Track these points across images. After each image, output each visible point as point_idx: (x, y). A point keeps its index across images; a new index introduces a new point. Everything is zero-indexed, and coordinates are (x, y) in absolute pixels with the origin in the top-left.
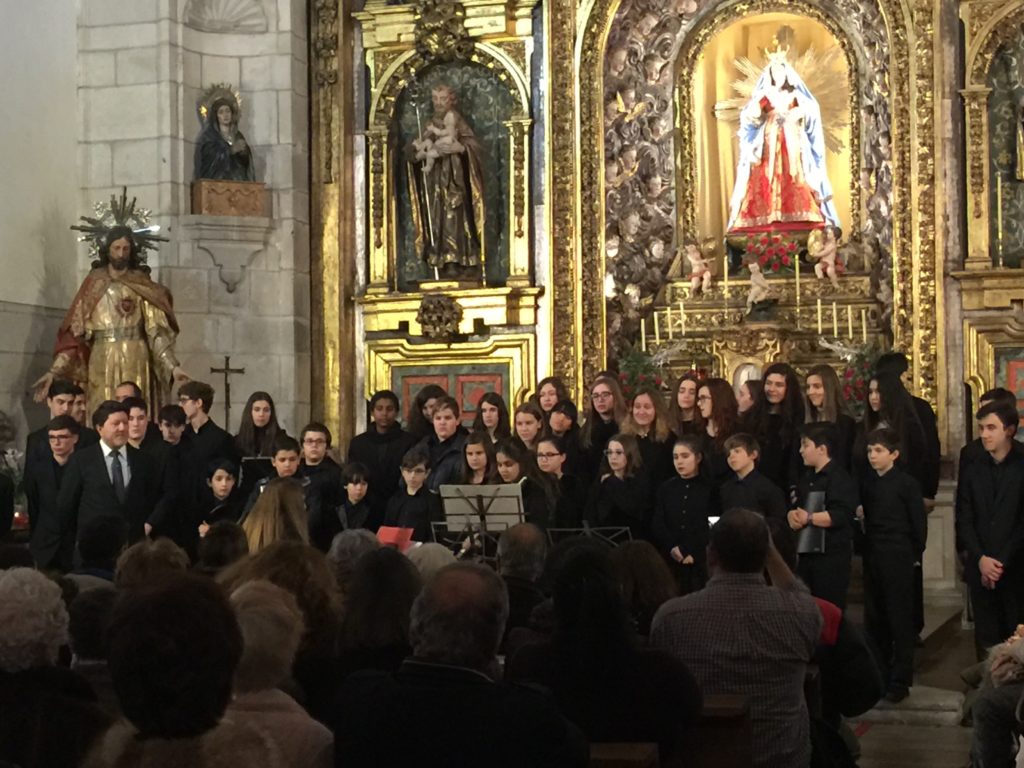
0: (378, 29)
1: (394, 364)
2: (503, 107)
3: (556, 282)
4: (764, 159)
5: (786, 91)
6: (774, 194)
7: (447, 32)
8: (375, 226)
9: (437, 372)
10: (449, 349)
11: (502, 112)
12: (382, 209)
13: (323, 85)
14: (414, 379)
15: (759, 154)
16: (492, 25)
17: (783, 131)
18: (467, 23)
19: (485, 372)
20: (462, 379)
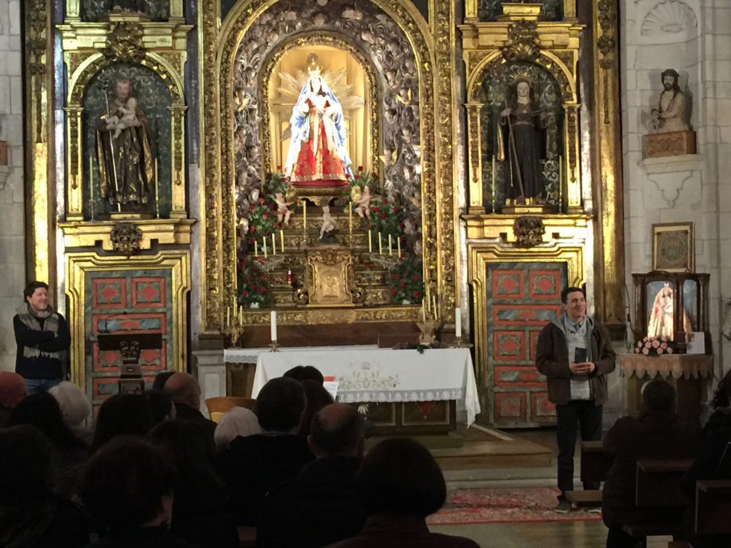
0: (78, 37)
1: (86, 270)
2: (160, 96)
3: (207, 216)
4: (311, 139)
5: (321, 96)
6: (318, 161)
7: (130, 45)
8: (72, 173)
9: (118, 275)
10: (128, 259)
11: (159, 100)
12: (77, 162)
13: (34, 74)
14: (100, 280)
15: (307, 135)
16: (162, 41)
17: (322, 122)
18: (145, 39)
19: (153, 275)
20: (136, 280)
